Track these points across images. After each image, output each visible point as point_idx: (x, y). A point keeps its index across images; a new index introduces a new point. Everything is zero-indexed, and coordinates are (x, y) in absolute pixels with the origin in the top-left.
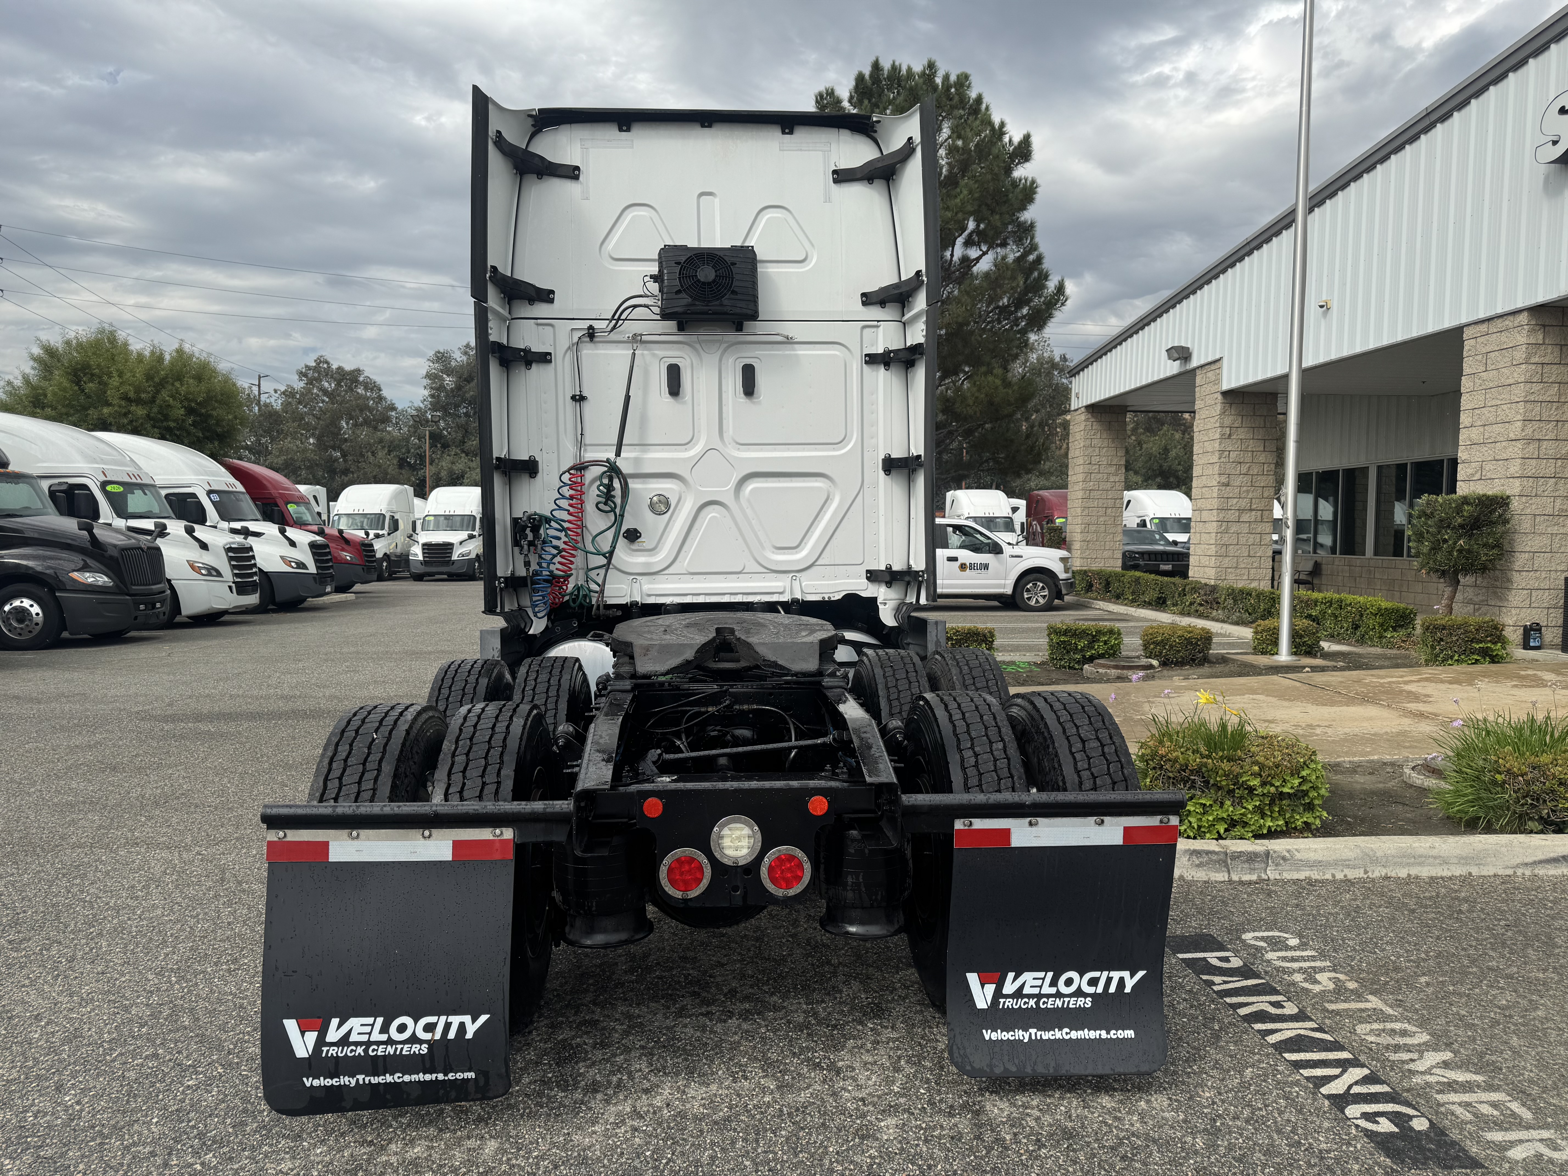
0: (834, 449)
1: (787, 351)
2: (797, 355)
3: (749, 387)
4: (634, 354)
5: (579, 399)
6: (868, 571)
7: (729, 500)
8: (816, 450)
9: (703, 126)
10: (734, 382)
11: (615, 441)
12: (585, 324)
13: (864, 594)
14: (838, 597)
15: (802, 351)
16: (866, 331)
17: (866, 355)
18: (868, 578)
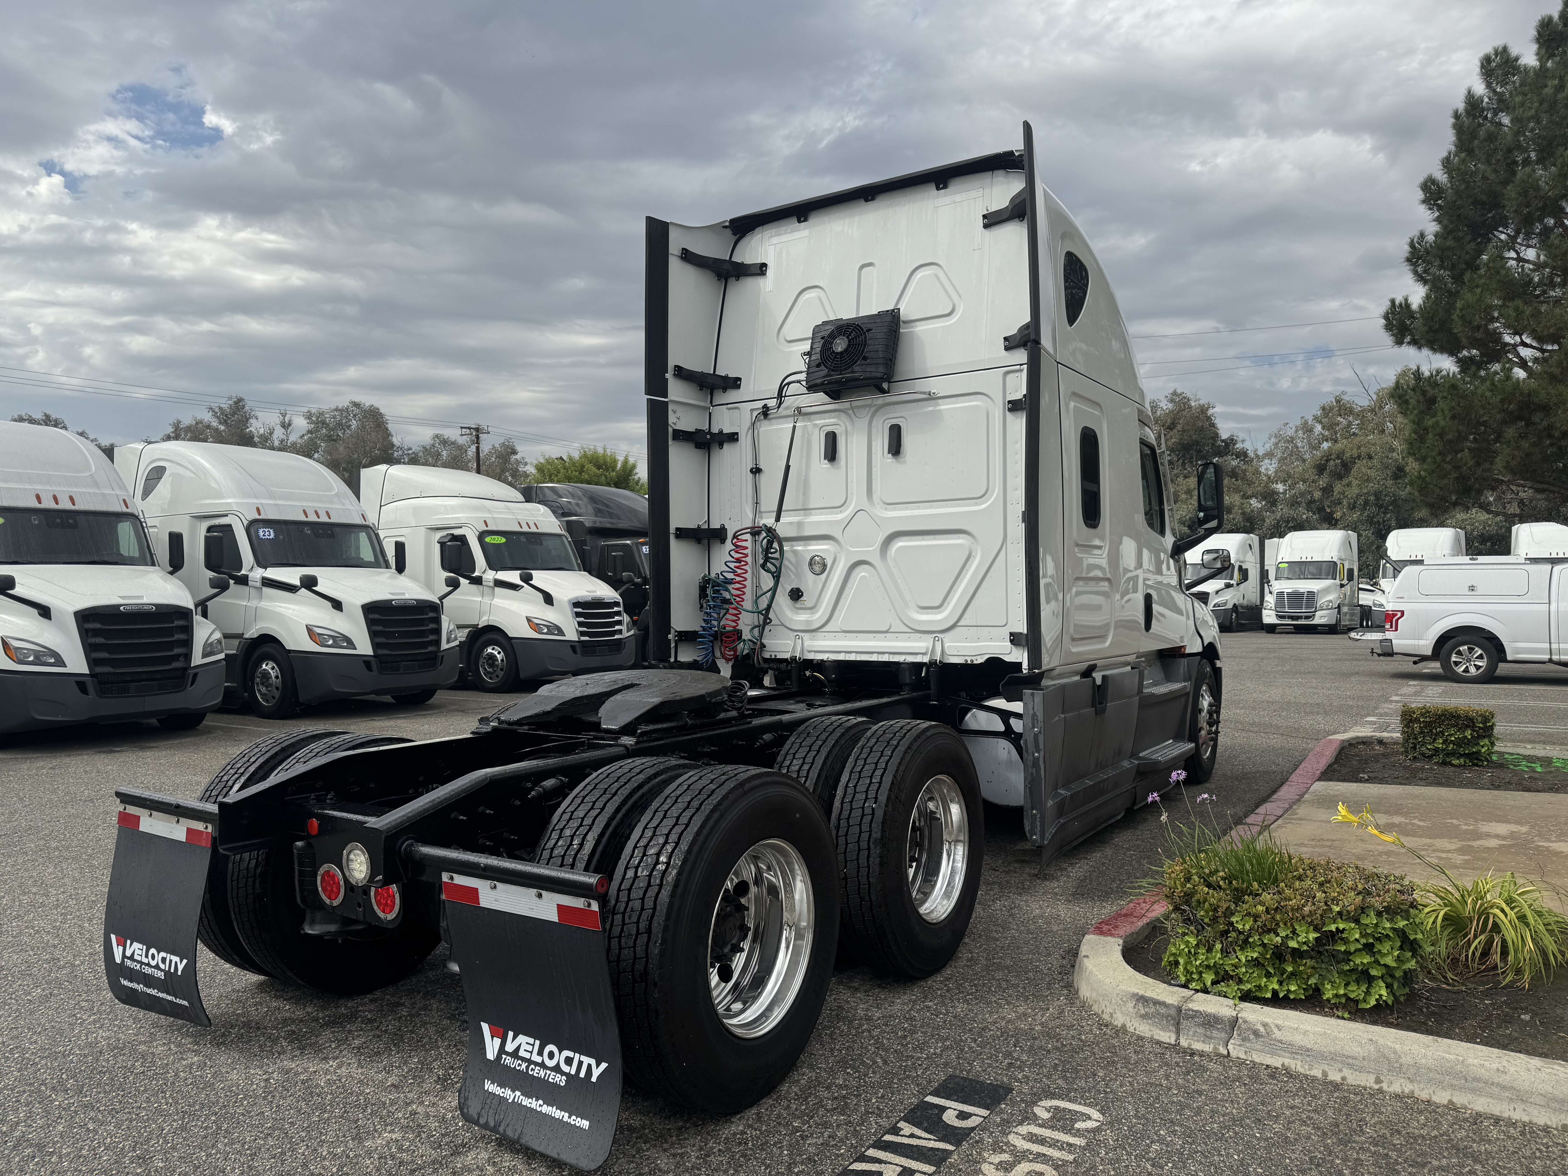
0: (976, 504)
1: (930, 408)
2: (940, 411)
3: (896, 447)
4: (794, 427)
5: (756, 471)
6: (1011, 634)
7: (875, 559)
8: (958, 506)
9: (867, 200)
10: (881, 442)
11: (775, 508)
12: (760, 404)
13: (1007, 659)
14: (980, 660)
15: (944, 406)
16: (1010, 377)
17: (1009, 402)
18: (1012, 641)
